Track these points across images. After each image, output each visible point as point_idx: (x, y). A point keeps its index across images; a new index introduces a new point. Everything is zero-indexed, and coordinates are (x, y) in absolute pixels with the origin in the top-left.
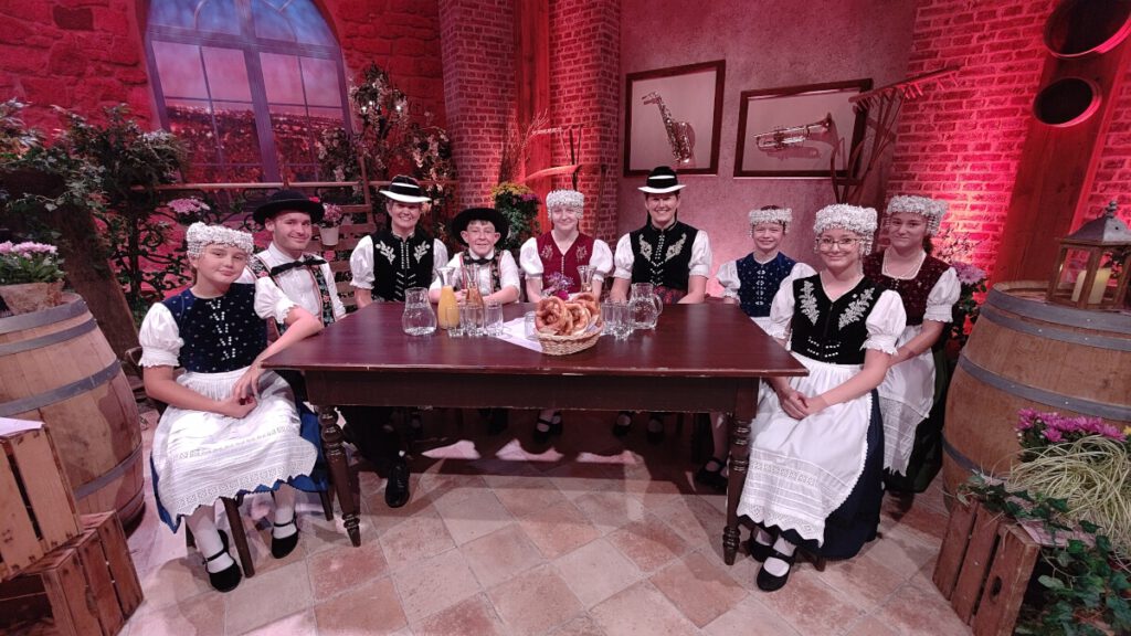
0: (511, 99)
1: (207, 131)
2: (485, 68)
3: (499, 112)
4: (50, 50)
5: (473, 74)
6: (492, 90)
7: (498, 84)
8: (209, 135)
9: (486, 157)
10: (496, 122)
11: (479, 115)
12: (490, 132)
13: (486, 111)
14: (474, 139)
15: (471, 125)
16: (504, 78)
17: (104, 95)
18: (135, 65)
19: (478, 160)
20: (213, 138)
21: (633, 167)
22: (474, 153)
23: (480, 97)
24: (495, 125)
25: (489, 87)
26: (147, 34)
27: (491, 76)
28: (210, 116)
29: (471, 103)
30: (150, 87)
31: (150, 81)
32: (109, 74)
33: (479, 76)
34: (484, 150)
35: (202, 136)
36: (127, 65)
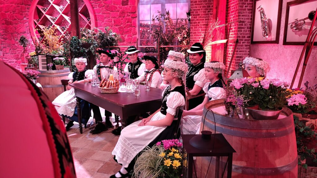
0: (211, 14)
1: (148, 30)
2: (201, 4)
3: (206, 20)
4: (120, 12)
5: (196, 7)
6: (203, 12)
7: (206, 9)
8: (149, 31)
9: (199, 37)
10: (205, 23)
11: (197, 22)
12: (202, 27)
13: (201, 20)
14: (195, 30)
15: (194, 26)
16: (209, 6)
17: (128, 21)
18: (135, 13)
19: (196, 38)
20: (149, 32)
21: (254, 40)
22: (194, 35)
23: (199, 15)
24: (204, 25)
25: (202, 11)
26: (139, 3)
27: (203, 7)
28: (150, 25)
29: (195, 17)
30: (137, 18)
31: (137, 17)
32: (129, 16)
33: (199, 7)
34: (199, 34)
35: (147, 31)
36: (133, 13)
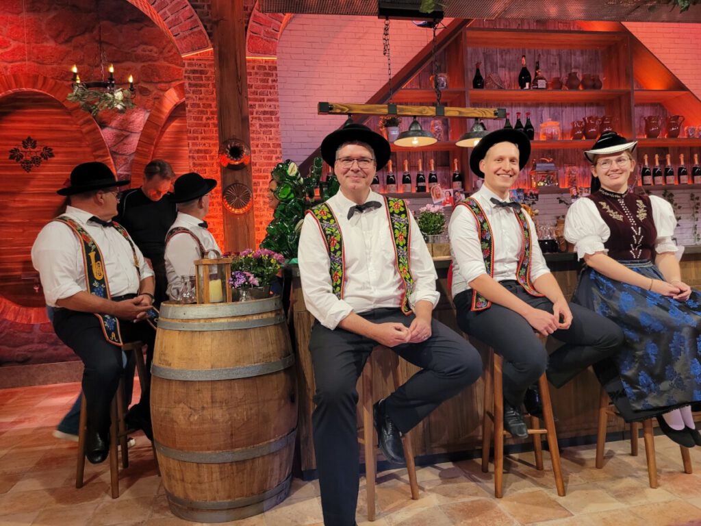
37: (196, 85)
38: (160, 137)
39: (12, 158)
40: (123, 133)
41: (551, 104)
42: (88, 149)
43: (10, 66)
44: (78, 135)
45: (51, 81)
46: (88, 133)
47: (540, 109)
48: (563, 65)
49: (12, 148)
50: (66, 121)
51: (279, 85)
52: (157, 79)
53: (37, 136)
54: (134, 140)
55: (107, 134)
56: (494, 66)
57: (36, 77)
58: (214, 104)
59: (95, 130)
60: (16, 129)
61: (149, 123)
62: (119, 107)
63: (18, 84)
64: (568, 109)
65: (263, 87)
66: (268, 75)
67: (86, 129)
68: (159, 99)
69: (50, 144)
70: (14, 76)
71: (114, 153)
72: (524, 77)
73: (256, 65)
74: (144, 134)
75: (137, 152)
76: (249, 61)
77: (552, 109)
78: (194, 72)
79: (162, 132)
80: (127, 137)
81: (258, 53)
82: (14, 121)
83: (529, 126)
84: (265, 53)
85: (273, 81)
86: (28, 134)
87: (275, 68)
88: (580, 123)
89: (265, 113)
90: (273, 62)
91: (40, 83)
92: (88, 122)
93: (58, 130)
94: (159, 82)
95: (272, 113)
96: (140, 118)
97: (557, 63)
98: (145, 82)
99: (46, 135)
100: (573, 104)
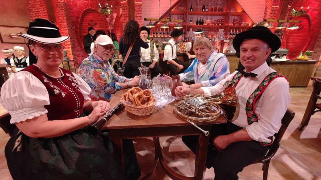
37: (124, 10)
38: (119, 20)
39: (89, 25)
40: (112, 18)
41: (211, 15)
42: (104, 23)
43: (86, 2)
44: (102, 19)
45: (95, 6)
46: (104, 19)
47: (207, 16)
48: (215, 4)
49: (88, 22)
50: (99, 16)
51: (143, 9)
52: (118, 5)
53: (93, 19)
54: (114, 20)
55: (108, 19)
56: (197, 4)
57: (92, 5)
58: (128, 14)
59: (105, 18)
60: (88, 18)
61: (117, 16)
62: (109, 13)
63: (88, 7)
64: (215, 16)
65: (139, 10)
66: (140, 7)
67: (103, 18)
68: (119, 11)
69: (96, 22)
70: (87, 5)
71: (110, 24)
72: (204, 7)
73: (137, 5)
74: (116, 19)
75: (115, 24)
76: (136, 4)
77: (211, 16)
78: (124, 6)
79: (120, 19)
80: (112, 20)
81: (137, 1)
82: (88, 16)
83: (203, 21)
84: (139, 2)
85: (141, 9)
86: (91, 19)
87: (142, 5)
88: (216, 21)
89: (139, 16)
90: (141, 4)
91: (93, 6)
92: (104, 16)
93: (98, 18)
94: (119, 6)
95: (141, 17)
96: (115, 15)
97: (214, 3)
98: (116, 6)
99: (95, 19)
100: (217, 15)
